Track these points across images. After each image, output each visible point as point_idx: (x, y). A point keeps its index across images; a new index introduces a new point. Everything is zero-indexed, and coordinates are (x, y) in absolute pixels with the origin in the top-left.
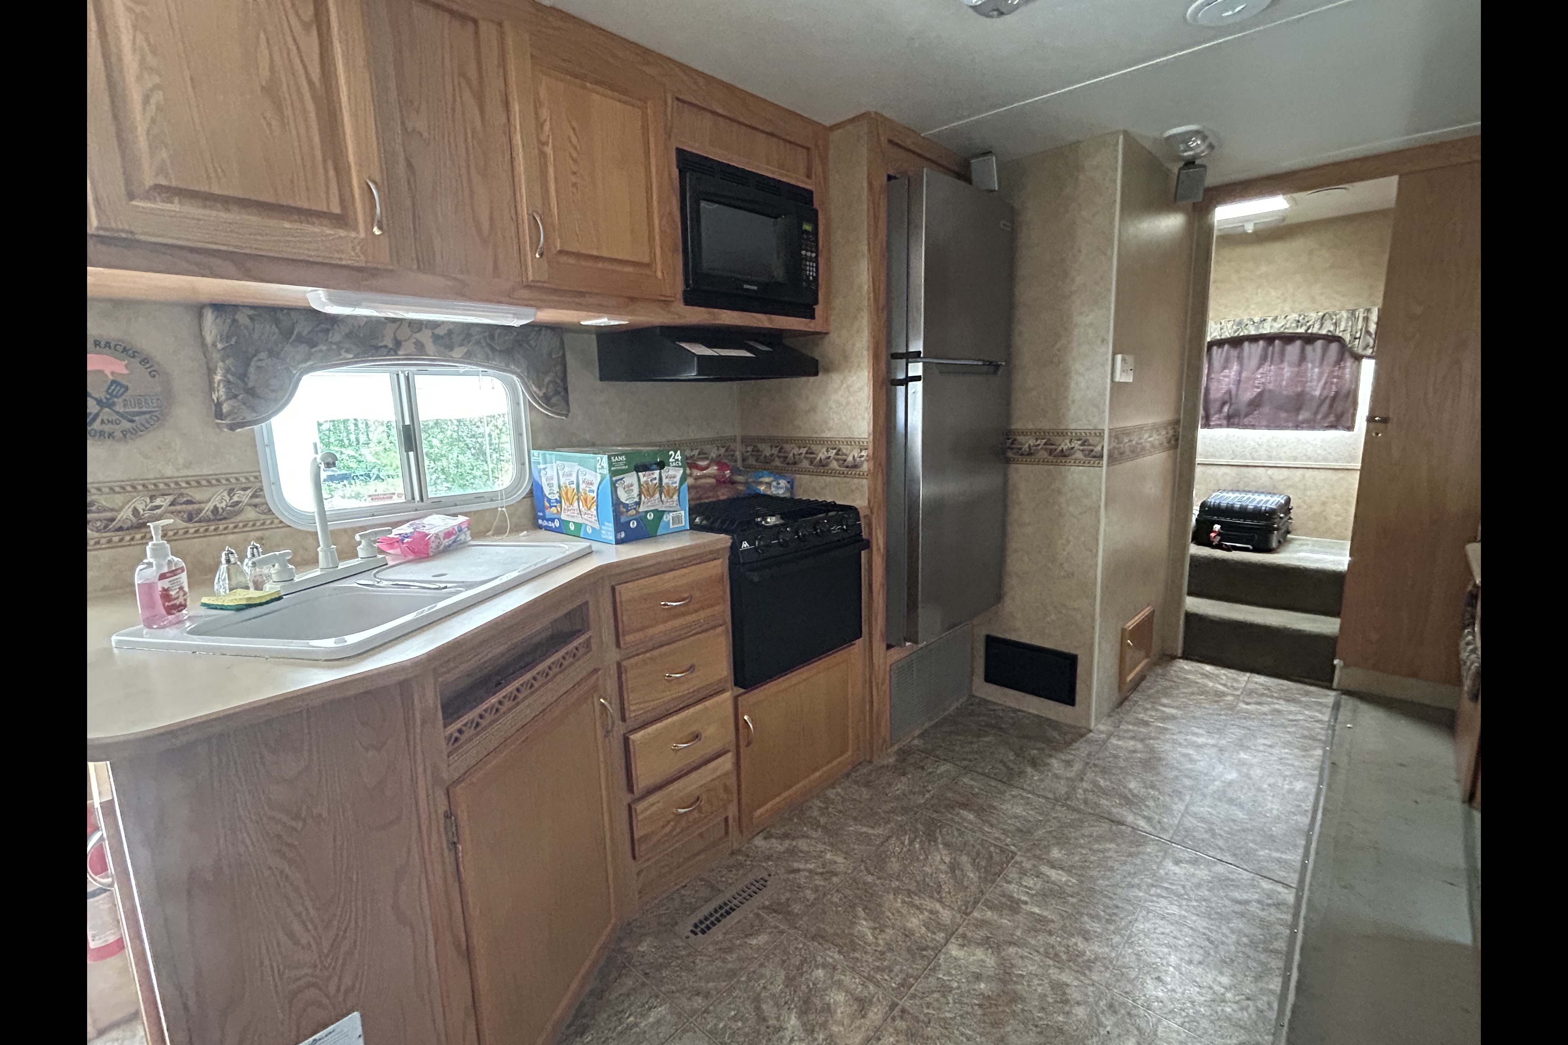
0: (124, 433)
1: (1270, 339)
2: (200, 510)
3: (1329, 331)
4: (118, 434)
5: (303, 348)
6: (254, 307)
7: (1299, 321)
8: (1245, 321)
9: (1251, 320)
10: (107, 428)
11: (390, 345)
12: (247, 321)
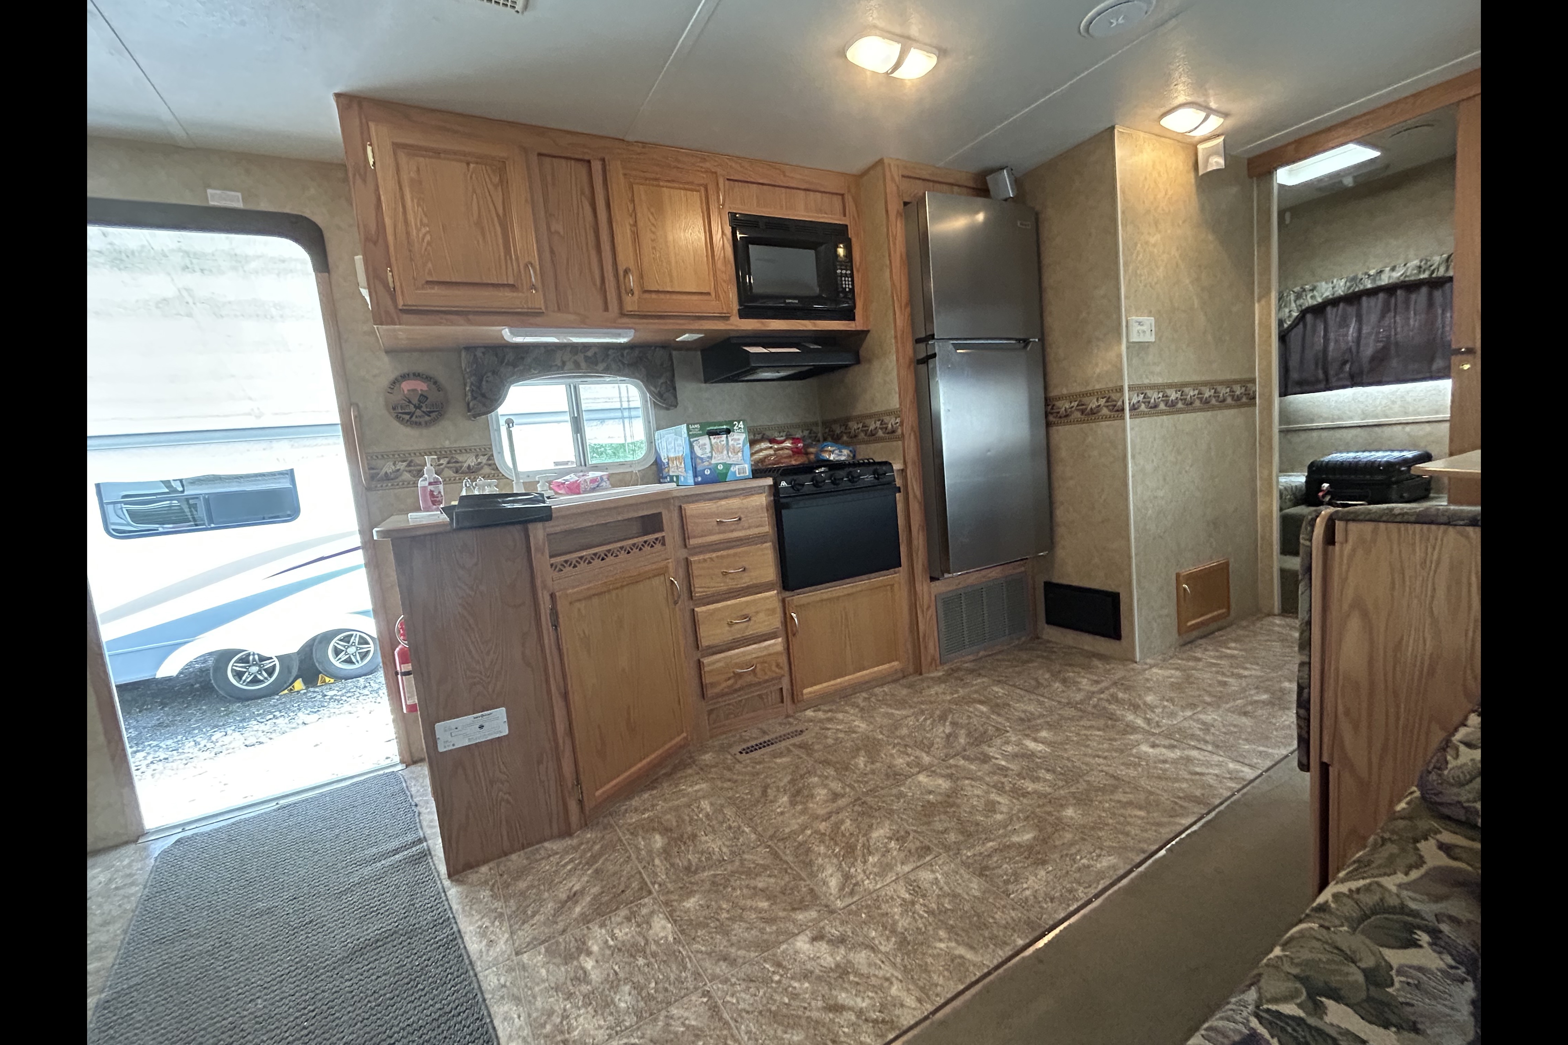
0: (426, 423)
1: (1390, 289)
2: (461, 467)
4: (423, 423)
5: (510, 368)
6: (485, 347)
7: (1420, 267)
8: (1360, 276)
9: (1366, 273)
10: (418, 420)
11: (559, 364)
12: (481, 355)
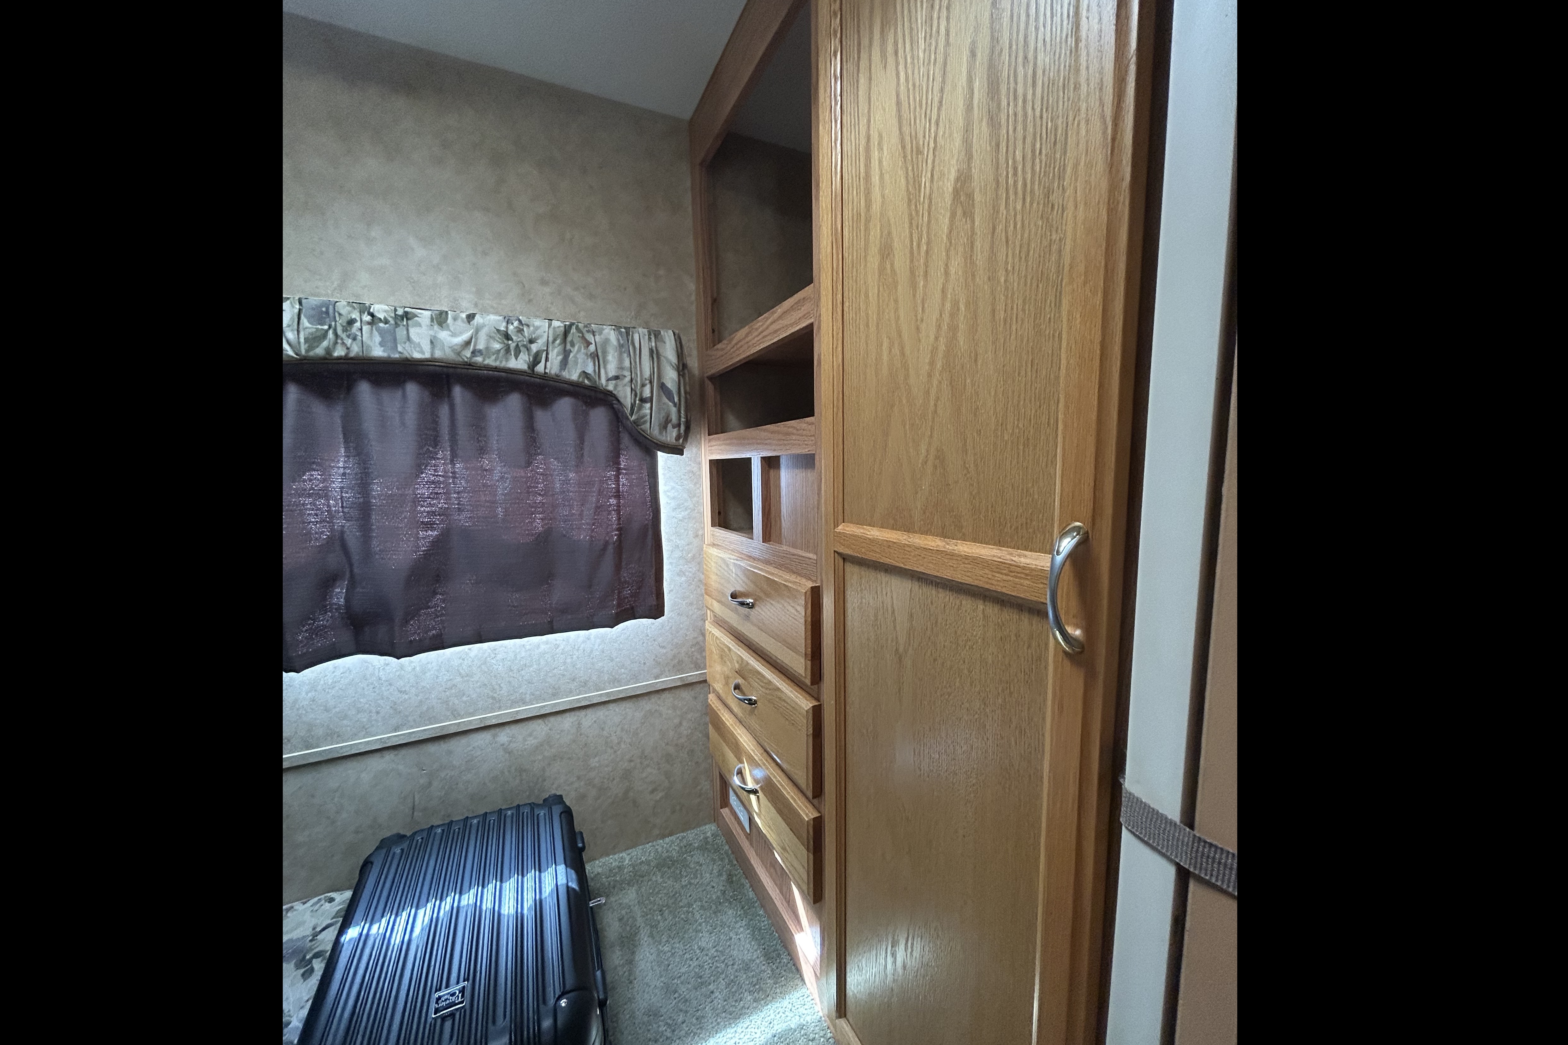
1: (434, 378)
3: (585, 374)
7: (507, 337)
